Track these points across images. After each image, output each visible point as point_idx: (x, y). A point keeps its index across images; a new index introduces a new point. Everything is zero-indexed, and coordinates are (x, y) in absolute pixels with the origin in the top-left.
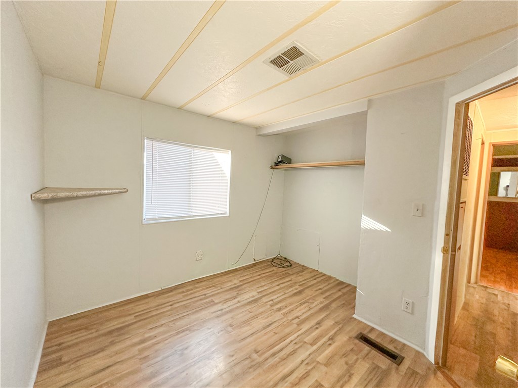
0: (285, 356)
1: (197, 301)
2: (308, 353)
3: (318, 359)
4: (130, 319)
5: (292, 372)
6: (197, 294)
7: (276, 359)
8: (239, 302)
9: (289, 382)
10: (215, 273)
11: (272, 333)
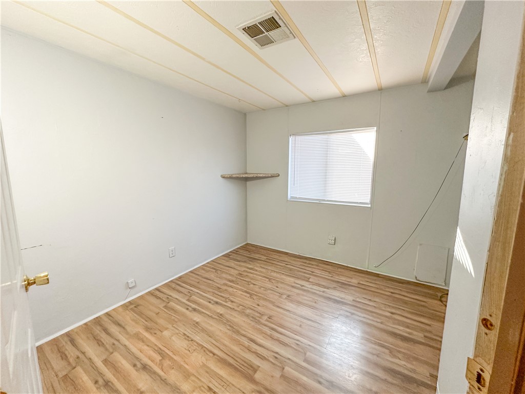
0: (275, 338)
1: (301, 272)
2: (290, 357)
3: (287, 368)
4: (264, 258)
5: (260, 345)
6: (307, 269)
7: (269, 332)
8: (323, 292)
9: (249, 344)
10: (349, 266)
11: (299, 324)
